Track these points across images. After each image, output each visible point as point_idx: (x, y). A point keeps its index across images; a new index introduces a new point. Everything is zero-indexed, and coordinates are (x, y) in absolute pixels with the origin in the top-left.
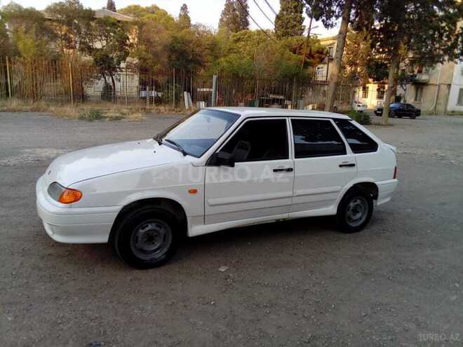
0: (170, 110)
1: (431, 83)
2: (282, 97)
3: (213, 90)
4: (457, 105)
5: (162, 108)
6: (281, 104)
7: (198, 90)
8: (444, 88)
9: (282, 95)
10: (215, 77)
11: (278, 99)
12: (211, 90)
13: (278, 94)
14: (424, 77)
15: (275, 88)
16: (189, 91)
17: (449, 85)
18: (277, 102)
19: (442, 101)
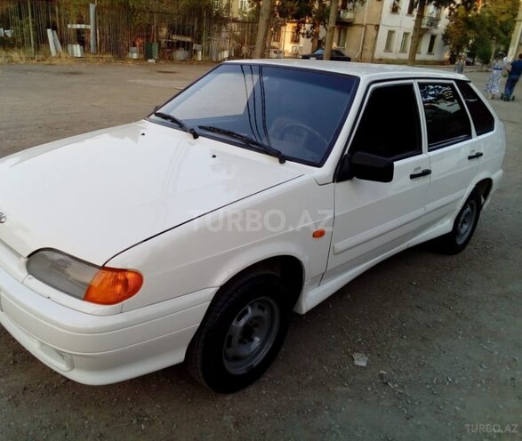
0: (27, 58)
1: (356, 23)
2: (189, 39)
3: (91, 27)
4: (385, 51)
5: (15, 55)
6: (188, 50)
7: (69, 26)
8: (371, 29)
9: (188, 36)
10: (92, 8)
11: (184, 42)
12: (89, 27)
13: (184, 34)
14: (348, 16)
15: (179, 26)
16: (54, 28)
17: (377, 27)
18: (183, 47)
19: (368, 46)
